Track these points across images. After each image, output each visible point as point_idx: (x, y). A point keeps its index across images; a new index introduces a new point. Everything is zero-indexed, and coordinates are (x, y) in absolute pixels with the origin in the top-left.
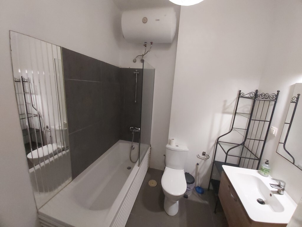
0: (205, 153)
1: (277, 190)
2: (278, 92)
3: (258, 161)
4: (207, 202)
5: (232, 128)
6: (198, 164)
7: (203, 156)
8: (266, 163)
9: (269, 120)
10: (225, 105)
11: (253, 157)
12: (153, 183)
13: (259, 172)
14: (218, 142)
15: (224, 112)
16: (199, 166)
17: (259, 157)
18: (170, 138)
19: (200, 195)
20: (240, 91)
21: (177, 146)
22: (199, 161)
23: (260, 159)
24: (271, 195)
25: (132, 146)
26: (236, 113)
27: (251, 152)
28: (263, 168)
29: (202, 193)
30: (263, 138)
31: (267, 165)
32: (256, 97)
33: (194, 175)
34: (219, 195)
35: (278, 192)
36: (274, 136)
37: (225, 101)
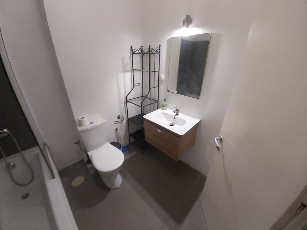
0: (119, 116)
1: (176, 113)
2: (160, 46)
3: (157, 103)
4: (134, 153)
5: (134, 84)
6: (117, 129)
7: (119, 120)
8: (164, 101)
9: (158, 70)
10: (123, 63)
11: (152, 102)
12: (78, 181)
13: (162, 109)
14: (127, 101)
15: (125, 71)
16: (118, 130)
17: (157, 100)
18: (77, 117)
19: (127, 152)
20: (132, 47)
21: (92, 123)
22: (116, 126)
23: (158, 101)
24: (175, 118)
25: (9, 164)
26: (133, 70)
27: (150, 99)
28: (164, 105)
29: (128, 150)
30: (156, 85)
31: (165, 102)
32: (142, 53)
33: (116, 141)
34: (146, 140)
35: (177, 114)
36: (163, 81)
37: (123, 59)
